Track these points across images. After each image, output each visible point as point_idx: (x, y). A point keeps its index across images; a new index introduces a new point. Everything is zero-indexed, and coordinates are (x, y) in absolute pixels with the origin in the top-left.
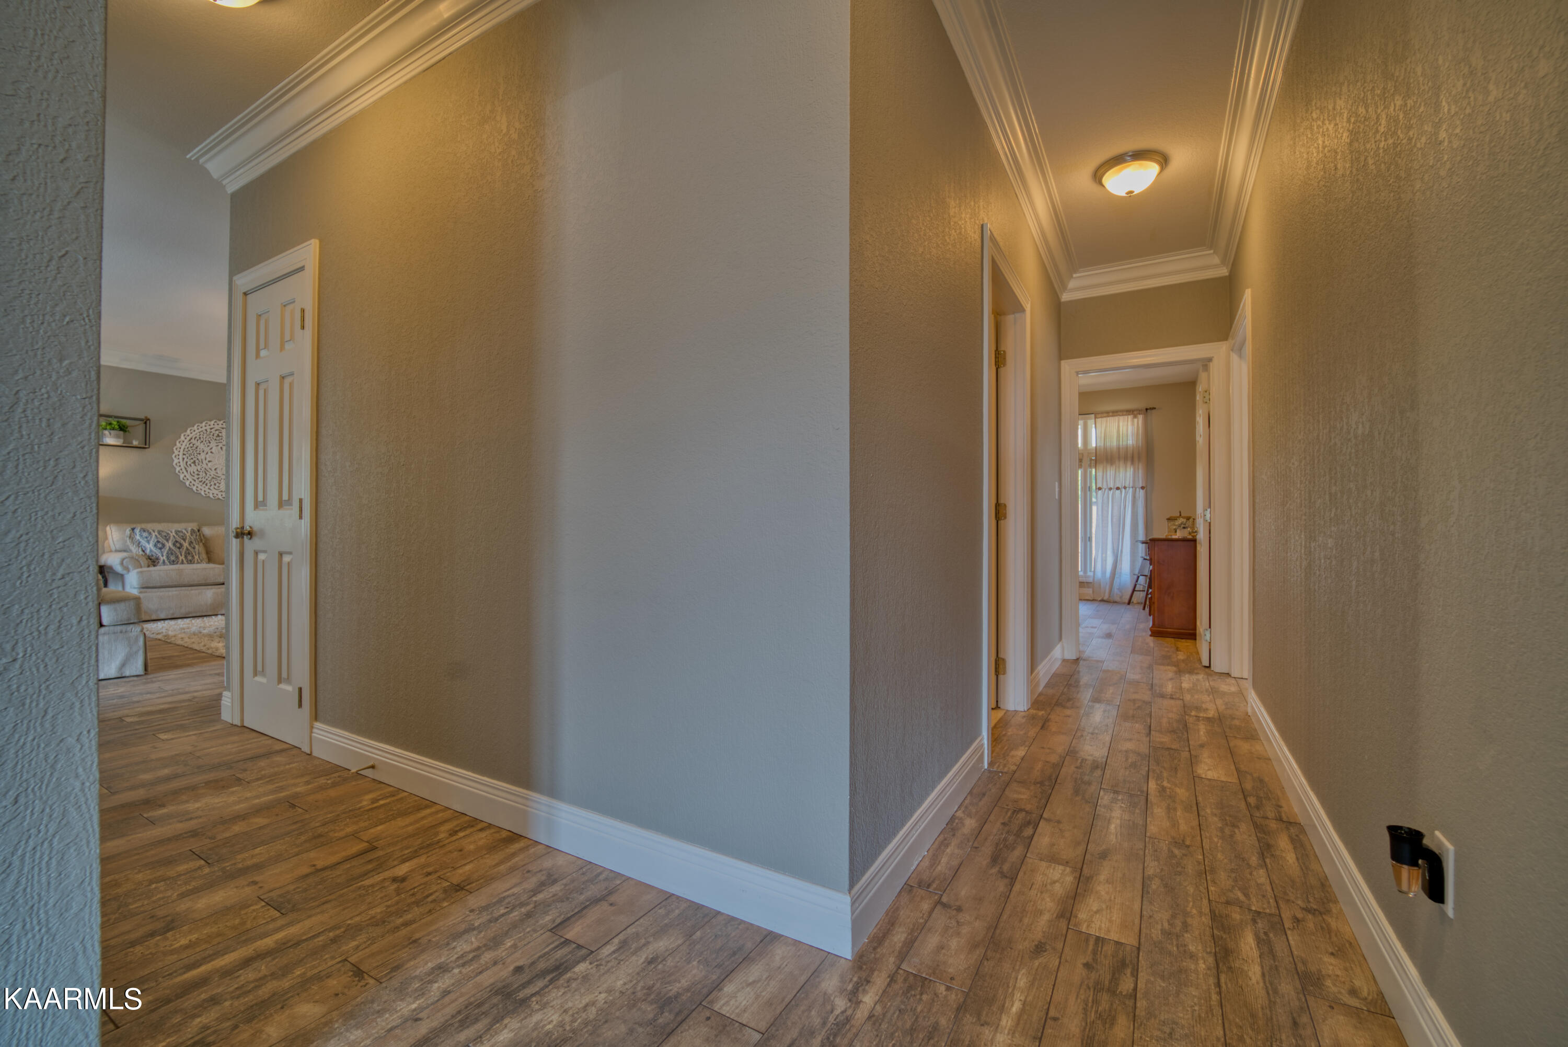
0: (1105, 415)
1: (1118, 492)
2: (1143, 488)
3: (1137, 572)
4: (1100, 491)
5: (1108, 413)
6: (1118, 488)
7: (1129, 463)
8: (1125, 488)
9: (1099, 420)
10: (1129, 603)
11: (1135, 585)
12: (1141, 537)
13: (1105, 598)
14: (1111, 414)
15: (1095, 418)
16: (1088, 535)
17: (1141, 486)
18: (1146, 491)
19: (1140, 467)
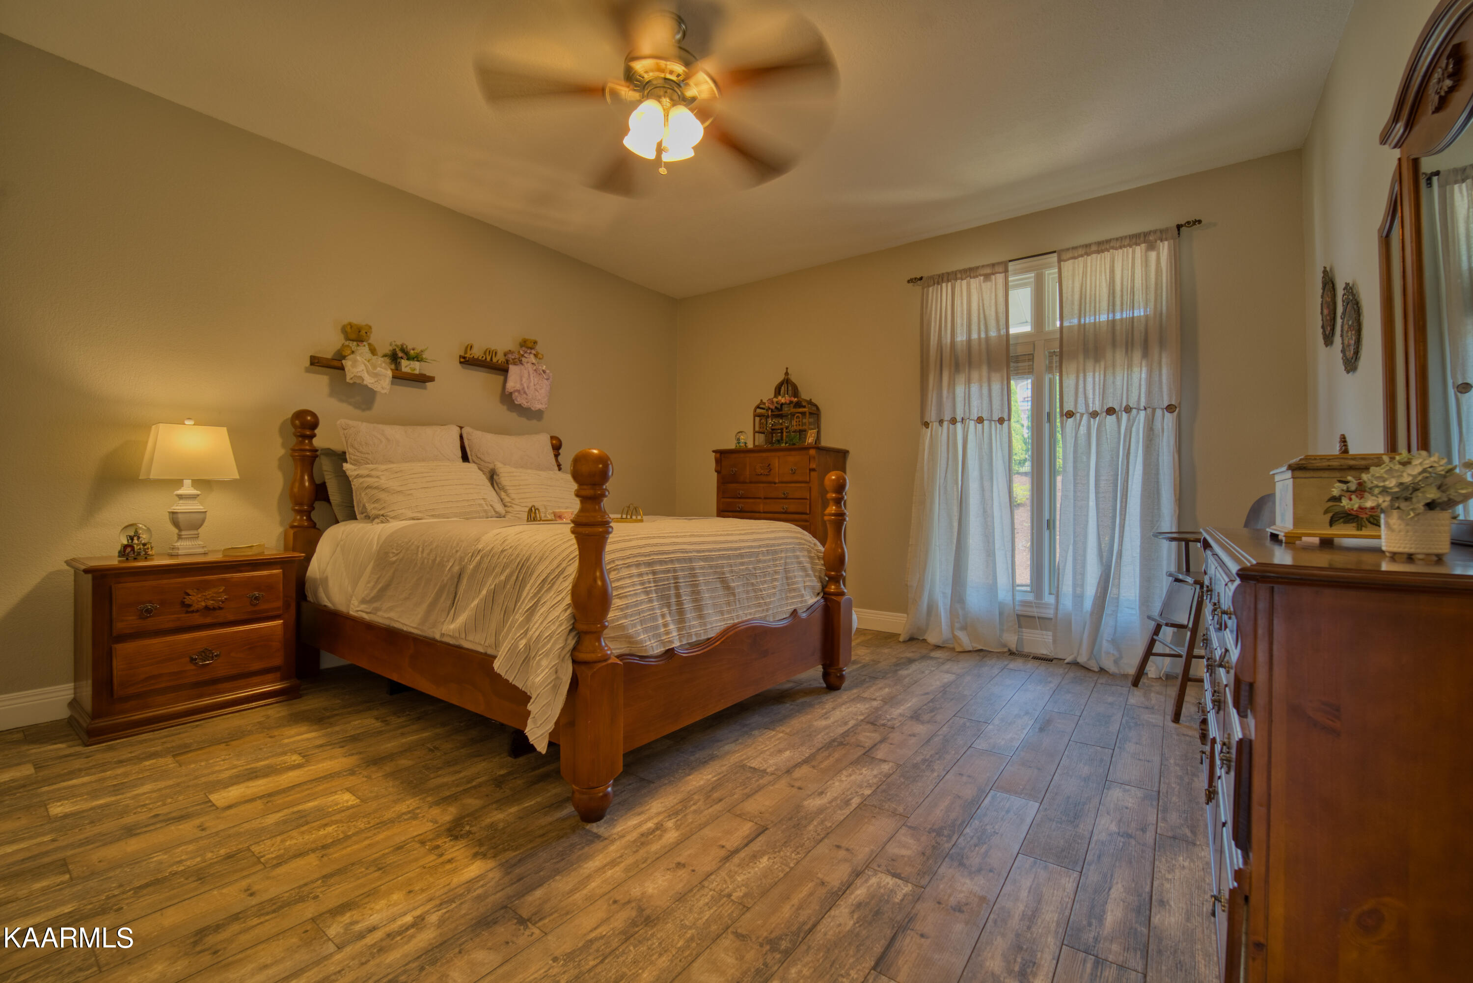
0: (1081, 251)
1: (1111, 419)
2: (1170, 408)
3: (1156, 611)
4: (1070, 420)
5: (1087, 246)
6: (1111, 411)
7: (1137, 355)
8: (1128, 410)
9: (1067, 266)
10: (1136, 683)
11: (1152, 643)
12: (1168, 522)
13: (1082, 659)
14: (1094, 248)
15: (1060, 261)
16: (1046, 516)
17: (1166, 404)
18: (1179, 417)
19: (1164, 360)
